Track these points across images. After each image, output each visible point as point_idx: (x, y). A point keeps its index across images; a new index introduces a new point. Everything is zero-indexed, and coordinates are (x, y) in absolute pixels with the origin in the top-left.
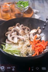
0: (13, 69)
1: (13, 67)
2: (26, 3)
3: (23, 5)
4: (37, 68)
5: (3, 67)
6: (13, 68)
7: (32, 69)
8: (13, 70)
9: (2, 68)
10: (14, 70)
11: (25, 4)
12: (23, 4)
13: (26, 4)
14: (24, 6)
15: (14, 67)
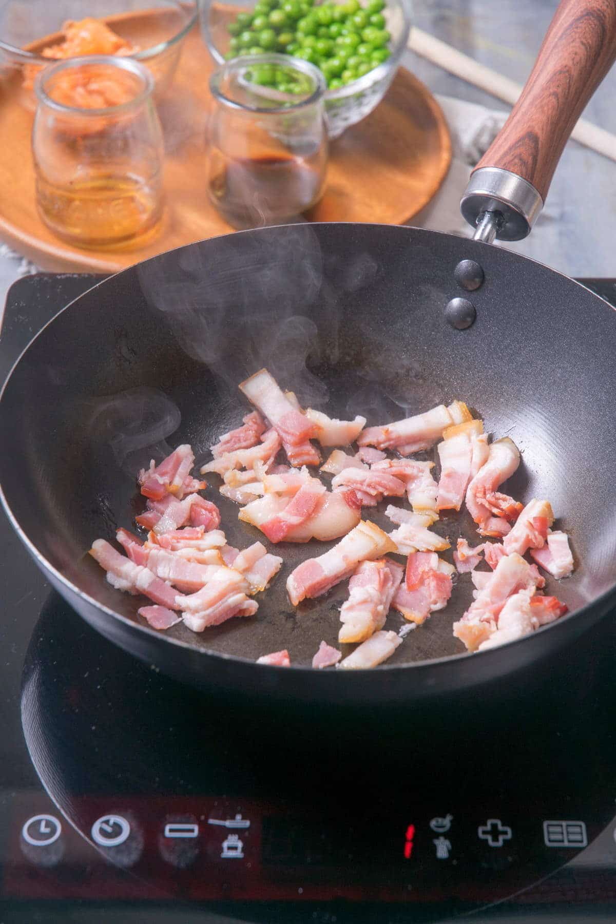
0: (233, 840)
1: (228, 823)
2: (358, 19)
3: (321, 45)
4: (495, 833)
5: (113, 819)
6: (234, 831)
7: (437, 835)
8: (227, 854)
9: (103, 832)
10: (238, 854)
11: (348, 39)
12: (316, 31)
13: (359, 30)
14: (335, 63)
15: (239, 822)
